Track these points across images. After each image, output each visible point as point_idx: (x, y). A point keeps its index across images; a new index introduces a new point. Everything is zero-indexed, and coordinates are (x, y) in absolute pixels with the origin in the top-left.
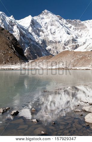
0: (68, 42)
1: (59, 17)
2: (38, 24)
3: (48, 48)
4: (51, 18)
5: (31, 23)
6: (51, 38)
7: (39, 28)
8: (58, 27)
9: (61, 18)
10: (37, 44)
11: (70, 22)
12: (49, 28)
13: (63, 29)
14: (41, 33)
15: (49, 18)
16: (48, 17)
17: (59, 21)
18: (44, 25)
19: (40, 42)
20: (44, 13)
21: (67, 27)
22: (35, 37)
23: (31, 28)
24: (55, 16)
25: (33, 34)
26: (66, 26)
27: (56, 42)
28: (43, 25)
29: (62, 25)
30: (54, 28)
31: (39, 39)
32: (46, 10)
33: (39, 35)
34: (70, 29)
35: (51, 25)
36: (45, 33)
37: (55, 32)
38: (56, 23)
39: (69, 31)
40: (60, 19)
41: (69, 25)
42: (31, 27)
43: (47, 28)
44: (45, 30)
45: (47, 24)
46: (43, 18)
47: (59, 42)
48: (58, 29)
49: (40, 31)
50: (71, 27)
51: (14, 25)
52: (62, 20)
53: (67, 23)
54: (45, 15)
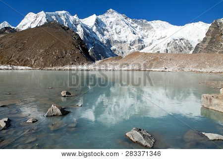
0: (134, 42)
1: (124, 16)
2: (102, 23)
3: (113, 48)
4: (116, 17)
5: (96, 22)
6: (116, 37)
7: (104, 27)
8: (124, 27)
10: (102, 43)
11: (136, 22)
12: (114, 28)
13: (129, 29)
14: (105, 32)
15: (114, 17)
17: (125, 20)
18: (109, 24)
19: (105, 42)
20: (109, 13)
21: (132, 27)
22: (99, 36)
23: (95, 27)
24: (120, 15)
25: (97, 33)
26: (132, 25)
27: (121, 42)
28: (108, 24)
29: (128, 25)
30: (120, 28)
31: (103, 39)
32: (111, 9)
33: (103, 35)
34: (136, 29)
35: (117, 25)
36: (110, 32)
37: (120, 32)
38: (122, 22)
39: (135, 31)
40: (125, 19)
41: (135, 25)
43: (112, 28)
44: (110, 30)
45: (112, 24)
46: (107, 17)
47: (125, 42)
48: (124, 28)
49: (104, 30)
50: (137, 27)
51: (77, 24)
52: (128, 19)
53: (133, 23)
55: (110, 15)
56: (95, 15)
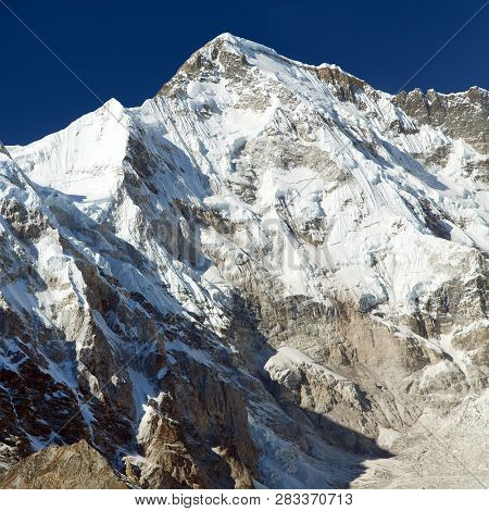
1: (332, 76)
2: (178, 163)
3: (284, 360)
4: (275, 101)
5: (130, 168)
8: (345, 177)
9: (356, 87)
10: (196, 335)
12: (267, 193)
13: (388, 188)
14: (208, 238)
15: (259, 103)
16: (247, 91)
18: (223, 167)
19: (217, 321)
20: (211, 66)
21: (410, 162)
22: (173, 277)
24: (300, 69)
25: (154, 252)
26: (404, 144)
27: (340, 311)
28: (216, 163)
29: (369, 151)
30: (314, 187)
31: (200, 297)
32: (226, 36)
33: (196, 261)
34: (443, 174)
35: (285, 164)
36: (241, 235)
37: (318, 222)
38: (325, 140)
39: (433, 195)
40: (343, 96)
41: (427, 138)
42: (128, 201)
43: (249, 192)
44: (238, 212)
45: (246, 159)
46: (208, 109)
47: (368, 305)
49: (198, 219)
50: (441, 154)
51: (35, 232)
52: (362, 97)
53: (407, 121)
54: (224, 82)
55: (222, 91)
56: (114, 105)
